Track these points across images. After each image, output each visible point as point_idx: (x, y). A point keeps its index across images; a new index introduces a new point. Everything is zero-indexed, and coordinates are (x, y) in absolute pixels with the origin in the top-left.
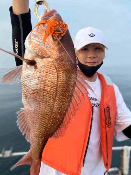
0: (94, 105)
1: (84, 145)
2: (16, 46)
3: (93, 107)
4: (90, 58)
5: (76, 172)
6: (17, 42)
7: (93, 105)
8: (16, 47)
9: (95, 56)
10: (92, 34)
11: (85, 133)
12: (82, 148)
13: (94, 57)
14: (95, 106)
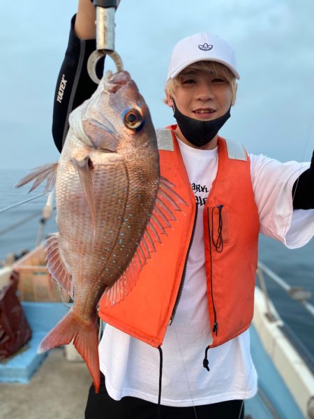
0: (199, 202)
1: (175, 282)
2: (61, 86)
3: (197, 204)
4: (199, 99)
5: (154, 334)
6: (66, 81)
7: (197, 200)
8: (60, 89)
9: (212, 96)
10: (206, 46)
11: (179, 258)
12: (171, 289)
13: (210, 99)
14: (203, 202)
